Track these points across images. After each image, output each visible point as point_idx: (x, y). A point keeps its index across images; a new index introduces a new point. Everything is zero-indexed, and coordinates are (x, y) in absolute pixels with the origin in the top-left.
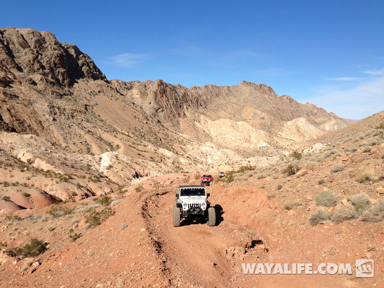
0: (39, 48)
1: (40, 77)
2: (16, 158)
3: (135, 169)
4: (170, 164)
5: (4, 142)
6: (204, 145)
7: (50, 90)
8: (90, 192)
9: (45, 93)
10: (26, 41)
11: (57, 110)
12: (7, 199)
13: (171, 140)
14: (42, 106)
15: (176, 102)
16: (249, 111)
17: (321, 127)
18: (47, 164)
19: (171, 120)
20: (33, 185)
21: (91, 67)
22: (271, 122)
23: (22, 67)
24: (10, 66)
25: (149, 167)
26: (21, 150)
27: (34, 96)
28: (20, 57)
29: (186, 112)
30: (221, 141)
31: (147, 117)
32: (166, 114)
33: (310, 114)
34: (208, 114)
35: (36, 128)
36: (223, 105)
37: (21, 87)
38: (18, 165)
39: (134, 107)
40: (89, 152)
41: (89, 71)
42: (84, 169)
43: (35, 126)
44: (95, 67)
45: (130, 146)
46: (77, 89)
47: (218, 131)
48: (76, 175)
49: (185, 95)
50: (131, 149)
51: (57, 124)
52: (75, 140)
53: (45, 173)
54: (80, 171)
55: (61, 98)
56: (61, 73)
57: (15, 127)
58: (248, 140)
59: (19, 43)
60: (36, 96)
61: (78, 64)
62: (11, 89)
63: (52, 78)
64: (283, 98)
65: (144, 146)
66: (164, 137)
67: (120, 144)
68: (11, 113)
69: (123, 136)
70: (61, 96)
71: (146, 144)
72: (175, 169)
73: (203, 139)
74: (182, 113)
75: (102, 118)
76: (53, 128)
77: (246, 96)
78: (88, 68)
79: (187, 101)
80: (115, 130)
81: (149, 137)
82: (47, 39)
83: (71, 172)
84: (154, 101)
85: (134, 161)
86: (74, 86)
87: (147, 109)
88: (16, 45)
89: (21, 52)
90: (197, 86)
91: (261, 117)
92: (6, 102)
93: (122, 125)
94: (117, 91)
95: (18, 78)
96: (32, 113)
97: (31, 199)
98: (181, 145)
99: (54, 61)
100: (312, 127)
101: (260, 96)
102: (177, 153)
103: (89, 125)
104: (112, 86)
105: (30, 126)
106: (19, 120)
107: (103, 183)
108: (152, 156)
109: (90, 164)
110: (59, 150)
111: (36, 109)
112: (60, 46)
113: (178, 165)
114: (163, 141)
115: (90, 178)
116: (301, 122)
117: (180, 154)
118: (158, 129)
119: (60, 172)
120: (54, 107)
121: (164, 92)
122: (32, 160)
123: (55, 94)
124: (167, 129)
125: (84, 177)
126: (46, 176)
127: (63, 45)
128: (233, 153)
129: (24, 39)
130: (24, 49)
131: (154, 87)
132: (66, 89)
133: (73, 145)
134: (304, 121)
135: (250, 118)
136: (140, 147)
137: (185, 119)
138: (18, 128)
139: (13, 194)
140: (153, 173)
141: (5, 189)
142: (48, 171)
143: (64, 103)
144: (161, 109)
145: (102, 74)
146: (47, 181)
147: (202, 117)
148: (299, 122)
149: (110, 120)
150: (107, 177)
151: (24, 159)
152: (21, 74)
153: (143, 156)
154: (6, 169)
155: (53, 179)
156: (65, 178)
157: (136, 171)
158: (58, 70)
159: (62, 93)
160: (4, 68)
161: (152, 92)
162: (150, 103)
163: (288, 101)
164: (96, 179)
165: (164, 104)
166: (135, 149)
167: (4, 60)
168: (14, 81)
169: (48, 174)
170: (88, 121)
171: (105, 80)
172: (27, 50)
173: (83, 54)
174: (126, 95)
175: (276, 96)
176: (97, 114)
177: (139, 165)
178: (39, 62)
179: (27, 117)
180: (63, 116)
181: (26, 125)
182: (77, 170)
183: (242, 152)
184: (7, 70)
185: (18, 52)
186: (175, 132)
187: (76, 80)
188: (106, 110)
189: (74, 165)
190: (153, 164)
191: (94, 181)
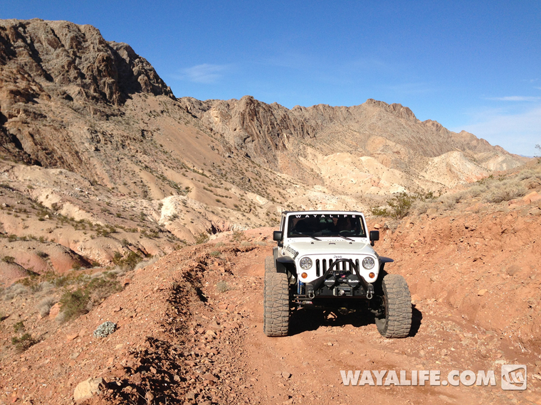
0: (77, 48)
1: (78, 89)
2: (35, 202)
3: (211, 221)
4: (262, 216)
5: (20, 178)
6: (312, 189)
7: (91, 107)
8: (143, 252)
9: (84, 112)
10: (58, 38)
11: (100, 136)
12: (9, 260)
13: (264, 182)
14: (79, 131)
15: (272, 128)
16: (378, 142)
17: (483, 165)
18: (80, 211)
19: (265, 154)
20: (52, 241)
21: (151, 76)
22: (409, 158)
23: (52, 75)
24: (35, 74)
25: (232, 219)
26: (44, 190)
27: (69, 116)
28: (49, 61)
29: (286, 143)
30: (337, 183)
31: (230, 149)
32: (257, 145)
33: (466, 148)
34: (319, 146)
35: (70, 161)
36: (339, 134)
37: (50, 103)
38: (36, 211)
39: (212, 134)
40: (146, 196)
41: (148, 82)
42: (136, 219)
43: (69, 158)
44: (156, 77)
45: (204, 188)
46: (131, 107)
47: (333, 170)
48: (122, 228)
49: (285, 118)
50: (206, 193)
51: (101, 156)
52: (126, 180)
53: (75, 224)
54: (130, 222)
55: (107, 120)
56: (108, 84)
57: (40, 159)
58: (376, 184)
59: (48, 40)
60: (71, 115)
61: (133, 72)
62: (35, 105)
63: (95, 91)
64: (427, 124)
65: (226, 189)
66: (255, 177)
67: (191, 186)
68: (34, 139)
69: (195, 174)
70: (108, 117)
71: (228, 187)
72: (270, 223)
73: (311, 182)
74: (281, 144)
75: (166, 148)
76: (94, 161)
77: (374, 120)
78: (146, 78)
79: (287, 128)
80: (184, 166)
81: (233, 177)
82: (88, 36)
83: (116, 223)
84: (241, 127)
85: (210, 210)
86: (126, 103)
87: (231, 137)
88: (44, 44)
89: (50, 53)
90: (302, 106)
91: (395, 150)
92: (28, 123)
93: (194, 159)
94: (188, 112)
95: (47, 91)
96: (65, 140)
97: (49, 261)
98: (278, 189)
99: (98, 67)
100: (470, 166)
101: (393, 121)
102: (273, 200)
103: (147, 158)
104: (181, 105)
105: (62, 158)
106: (46, 149)
107: (162, 240)
108: (237, 204)
109: (145, 212)
110: (101, 191)
111: (71, 134)
112: (107, 45)
113: (274, 217)
114: (254, 183)
115: (143, 232)
116: (455, 157)
117: (278, 201)
118: (246, 165)
119: (98, 223)
120: (96, 132)
121: (254, 113)
122: (59, 204)
123: (98, 113)
124: (259, 166)
125: (135, 231)
126: (76, 227)
127: (110, 45)
128: (354, 201)
129: (56, 36)
130: (55, 49)
131: (241, 107)
132: (115, 107)
133: (122, 186)
134: (459, 156)
135: (379, 152)
136: (219, 191)
137: (285, 152)
138: (45, 160)
139: (22, 253)
140: (238, 227)
141: (10, 245)
142: (82, 221)
143: (112, 126)
144: (251, 138)
145: (166, 87)
146: (78, 235)
147: (309, 150)
148: (451, 158)
149: (177, 152)
150: (170, 232)
151: (47, 204)
152: (50, 84)
153: (224, 204)
154: (17, 216)
155: (87, 232)
156: (104, 231)
157: (213, 223)
158: (104, 79)
159: (109, 113)
160: (26, 76)
161: (237, 114)
162: (235, 130)
163: (434, 129)
164: (152, 233)
165: (255, 130)
166: (212, 194)
167: (26, 65)
168: (39, 95)
169: (81, 225)
170: (145, 153)
171: (171, 95)
172: (59, 50)
173: (140, 58)
174: (201, 117)
175: (416, 120)
176: (159, 143)
177: (217, 215)
178: (76, 68)
179: (58, 146)
180: (109, 145)
181: (56, 157)
182: (126, 221)
183: (367, 200)
184: (30, 78)
185: (47, 54)
186: (270, 170)
187: (130, 95)
188: (172, 138)
189: (122, 213)
190: (239, 215)
191: (149, 237)
